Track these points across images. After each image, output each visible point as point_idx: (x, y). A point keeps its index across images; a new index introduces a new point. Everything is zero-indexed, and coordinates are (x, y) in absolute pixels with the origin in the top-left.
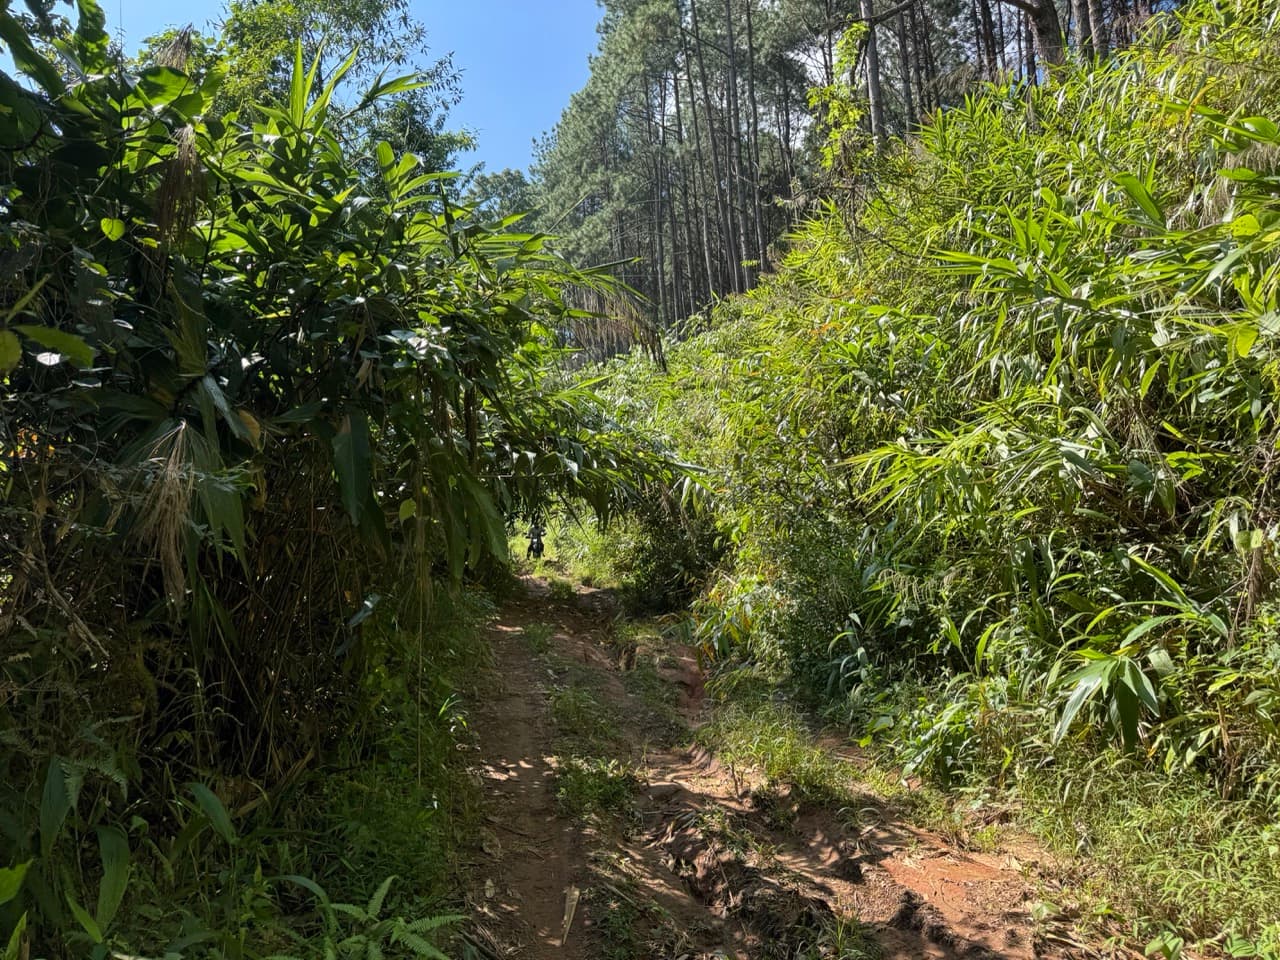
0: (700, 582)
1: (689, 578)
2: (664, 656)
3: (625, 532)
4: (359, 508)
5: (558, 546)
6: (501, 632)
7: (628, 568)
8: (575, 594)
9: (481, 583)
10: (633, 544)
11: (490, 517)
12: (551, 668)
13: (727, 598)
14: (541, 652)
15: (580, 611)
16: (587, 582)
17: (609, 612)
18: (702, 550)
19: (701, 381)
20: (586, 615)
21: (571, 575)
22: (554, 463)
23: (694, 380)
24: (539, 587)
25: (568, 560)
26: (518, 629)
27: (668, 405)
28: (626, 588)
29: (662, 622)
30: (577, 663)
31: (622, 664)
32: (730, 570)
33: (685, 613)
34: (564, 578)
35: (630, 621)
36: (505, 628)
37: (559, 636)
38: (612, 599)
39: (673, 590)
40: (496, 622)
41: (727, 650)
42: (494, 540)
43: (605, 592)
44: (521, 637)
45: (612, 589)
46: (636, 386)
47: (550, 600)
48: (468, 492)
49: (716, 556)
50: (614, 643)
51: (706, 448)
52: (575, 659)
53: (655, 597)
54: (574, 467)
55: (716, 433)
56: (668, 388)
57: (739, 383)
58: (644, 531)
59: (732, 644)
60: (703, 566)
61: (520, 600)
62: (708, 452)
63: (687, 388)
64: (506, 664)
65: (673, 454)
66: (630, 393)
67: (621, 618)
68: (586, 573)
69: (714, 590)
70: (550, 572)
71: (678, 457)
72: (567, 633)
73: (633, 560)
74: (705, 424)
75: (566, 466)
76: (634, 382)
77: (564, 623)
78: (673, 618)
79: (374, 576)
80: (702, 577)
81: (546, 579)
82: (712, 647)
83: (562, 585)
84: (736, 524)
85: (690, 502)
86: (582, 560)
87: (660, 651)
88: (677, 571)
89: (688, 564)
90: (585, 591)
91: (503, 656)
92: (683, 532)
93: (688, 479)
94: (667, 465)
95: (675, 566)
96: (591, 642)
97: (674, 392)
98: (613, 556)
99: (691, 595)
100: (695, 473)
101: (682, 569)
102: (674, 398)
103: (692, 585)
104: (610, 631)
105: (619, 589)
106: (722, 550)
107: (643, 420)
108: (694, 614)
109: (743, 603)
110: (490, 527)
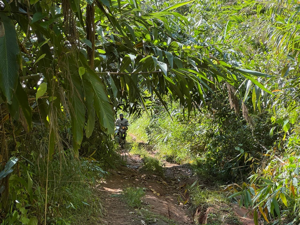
0: (256, 161)
1: (248, 157)
2: (228, 215)
3: (200, 122)
4: (12, 92)
5: (149, 132)
6: (106, 192)
7: (201, 150)
8: (161, 167)
9: (93, 156)
10: (205, 132)
11: (102, 100)
12: (143, 219)
13: (278, 173)
14: (136, 207)
15: (165, 180)
16: (170, 159)
17: (187, 181)
18: (259, 137)
19: (261, 9)
20: (170, 183)
21: (158, 154)
22: (150, 63)
23: (255, 8)
24: (135, 162)
25: (156, 142)
26: (119, 190)
27: (235, 27)
28: (199, 165)
29: (227, 190)
30: (162, 217)
31: (196, 220)
32: (281, 152)
33: (244, 183)
34: (152, 156)
35: (203, 188)
36: (109, 190)
37: (149, 197)
38: (188, 173)
39: (236, 166)
40: (103, 184)
41: (278, 211)
42: (105, 117)
43: (183, 167)
44: (121, 196)
45: (189, 165)
46: (210, 13)
47: (143, 171)
48: (87, 81)
49: (269, 142)
50: (190, 204)
51: (264, 59)
52: (161, 214)
53: (222, 171)
54: (165, 67)
55: (272, 49)
56: (234, 14)
57: (291, 10)
58: (214, 122)
59: (282, 207)
60: (259, 149)
61: (121, 170)
62: (265, 63)
63: (249, 14)
64: (111, 215)
65: (238, 63)
66: (205, 18)
67: (196, 185)
68: (170, 153)
69: (268, 167)
70: (144, 152)
71: (241, 65)
72: (155, 195)
73: (205, 143)
74: (263, 41)
75: (158, 67)
76: (208, 10)
77: (152, 188)
78: (236, 187)
79: (18, 145)
80: (258, 157)
81: (140, 156)
82: (265, 210)
83: (152, 160)
84: (287, 117)
85: (250, 100)
86: (166, 143)
87: (225, 211)
88: (239, 152)
89: (247, 148)
90: (169, 165)
91: (109, 209)
92: (244, 123)
93: (249, 82)
94: (234, 70)
95: (237, 149)
96: (173, 203)
97: (240, 17)
98: (190, 140)
99: (250, 170)
100: (255, 78)
101: (242, 151)
102: (239, 22)
103: (250, 162)
104: (187, 195)
105: (194, 165)
106: (275, 137)
107: (215, 38)
108: (251, 185)
109: (291, 178)
110: (102, 107)
